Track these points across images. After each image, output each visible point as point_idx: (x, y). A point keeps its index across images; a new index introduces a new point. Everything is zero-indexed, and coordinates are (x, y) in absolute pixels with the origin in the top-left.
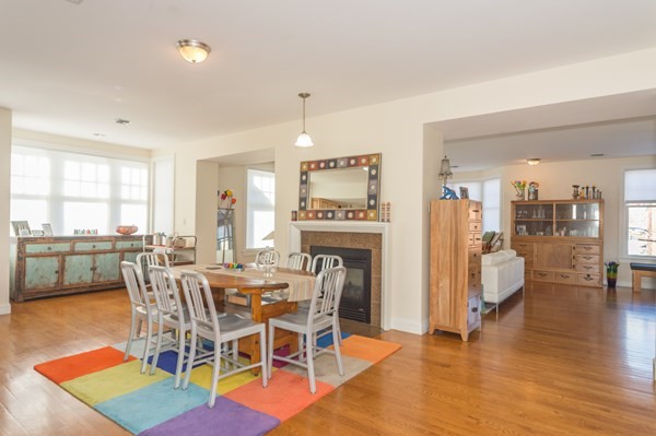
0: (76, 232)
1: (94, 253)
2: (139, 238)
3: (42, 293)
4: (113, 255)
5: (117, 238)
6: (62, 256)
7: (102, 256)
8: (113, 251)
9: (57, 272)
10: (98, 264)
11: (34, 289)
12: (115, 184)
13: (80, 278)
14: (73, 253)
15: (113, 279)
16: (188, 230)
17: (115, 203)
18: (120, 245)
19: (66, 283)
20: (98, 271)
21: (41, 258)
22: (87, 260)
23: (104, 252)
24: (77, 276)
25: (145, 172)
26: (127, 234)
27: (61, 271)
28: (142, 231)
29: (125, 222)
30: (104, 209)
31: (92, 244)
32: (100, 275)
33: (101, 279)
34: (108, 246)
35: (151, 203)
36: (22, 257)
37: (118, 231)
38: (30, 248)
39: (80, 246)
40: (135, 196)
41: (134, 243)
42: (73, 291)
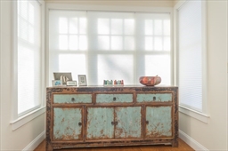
0: (105, 82)
1: (114, 107)
2: (163, 90)
3: (68, 144)
4: (134, 108)
5: (138, 90)
6: (84, 108)
7: (123, 109)
8: (134, 104)
9: (80, 124)
10: (119, 118)
11: (62, 140)
13: (102, 131)
14: (94, 105)
15: (134, 135)
18: (142, 98)
19: (89, 136)
20: (119, 125)
21: (67, 109)
22: (108, 112)
23: (125, 105)
24: (99, 129)
25: (167, 23)
26: (150, 86)
27: (84, 123)
28: (166, 82)
29: (149, 73)
31: (112, 96)
32: (121, 131)
33: (123, 135)
34: (128, 98)
35: (175, 54)
36: (50, 108)
37: (141, 82)
38: (58, 99)
39: (101, 99)
40: (158, 48)
41: (157, 96)
42: (96, 145)
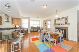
6: (34, 29)
11: (32, 31)
12: (37, 23)
16: (43, 27)
17: (37, 25)
28: (39, 27)
30: (36, 25)
33: (36, 31)
